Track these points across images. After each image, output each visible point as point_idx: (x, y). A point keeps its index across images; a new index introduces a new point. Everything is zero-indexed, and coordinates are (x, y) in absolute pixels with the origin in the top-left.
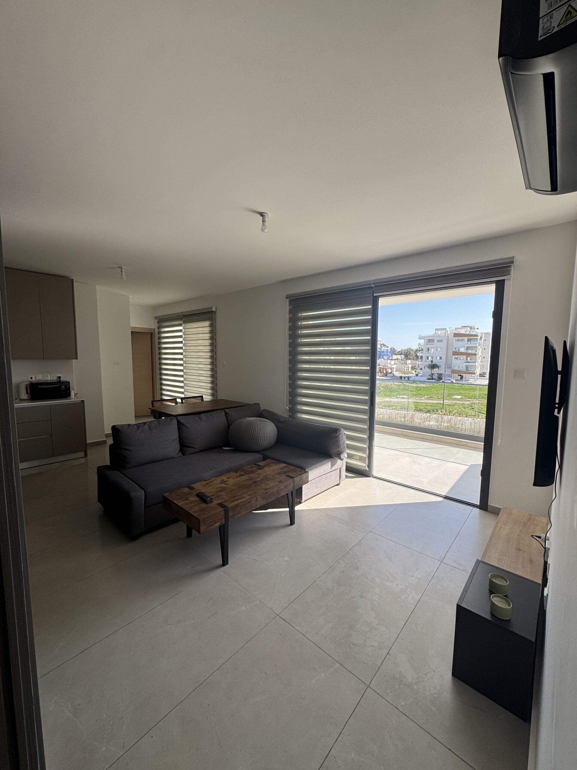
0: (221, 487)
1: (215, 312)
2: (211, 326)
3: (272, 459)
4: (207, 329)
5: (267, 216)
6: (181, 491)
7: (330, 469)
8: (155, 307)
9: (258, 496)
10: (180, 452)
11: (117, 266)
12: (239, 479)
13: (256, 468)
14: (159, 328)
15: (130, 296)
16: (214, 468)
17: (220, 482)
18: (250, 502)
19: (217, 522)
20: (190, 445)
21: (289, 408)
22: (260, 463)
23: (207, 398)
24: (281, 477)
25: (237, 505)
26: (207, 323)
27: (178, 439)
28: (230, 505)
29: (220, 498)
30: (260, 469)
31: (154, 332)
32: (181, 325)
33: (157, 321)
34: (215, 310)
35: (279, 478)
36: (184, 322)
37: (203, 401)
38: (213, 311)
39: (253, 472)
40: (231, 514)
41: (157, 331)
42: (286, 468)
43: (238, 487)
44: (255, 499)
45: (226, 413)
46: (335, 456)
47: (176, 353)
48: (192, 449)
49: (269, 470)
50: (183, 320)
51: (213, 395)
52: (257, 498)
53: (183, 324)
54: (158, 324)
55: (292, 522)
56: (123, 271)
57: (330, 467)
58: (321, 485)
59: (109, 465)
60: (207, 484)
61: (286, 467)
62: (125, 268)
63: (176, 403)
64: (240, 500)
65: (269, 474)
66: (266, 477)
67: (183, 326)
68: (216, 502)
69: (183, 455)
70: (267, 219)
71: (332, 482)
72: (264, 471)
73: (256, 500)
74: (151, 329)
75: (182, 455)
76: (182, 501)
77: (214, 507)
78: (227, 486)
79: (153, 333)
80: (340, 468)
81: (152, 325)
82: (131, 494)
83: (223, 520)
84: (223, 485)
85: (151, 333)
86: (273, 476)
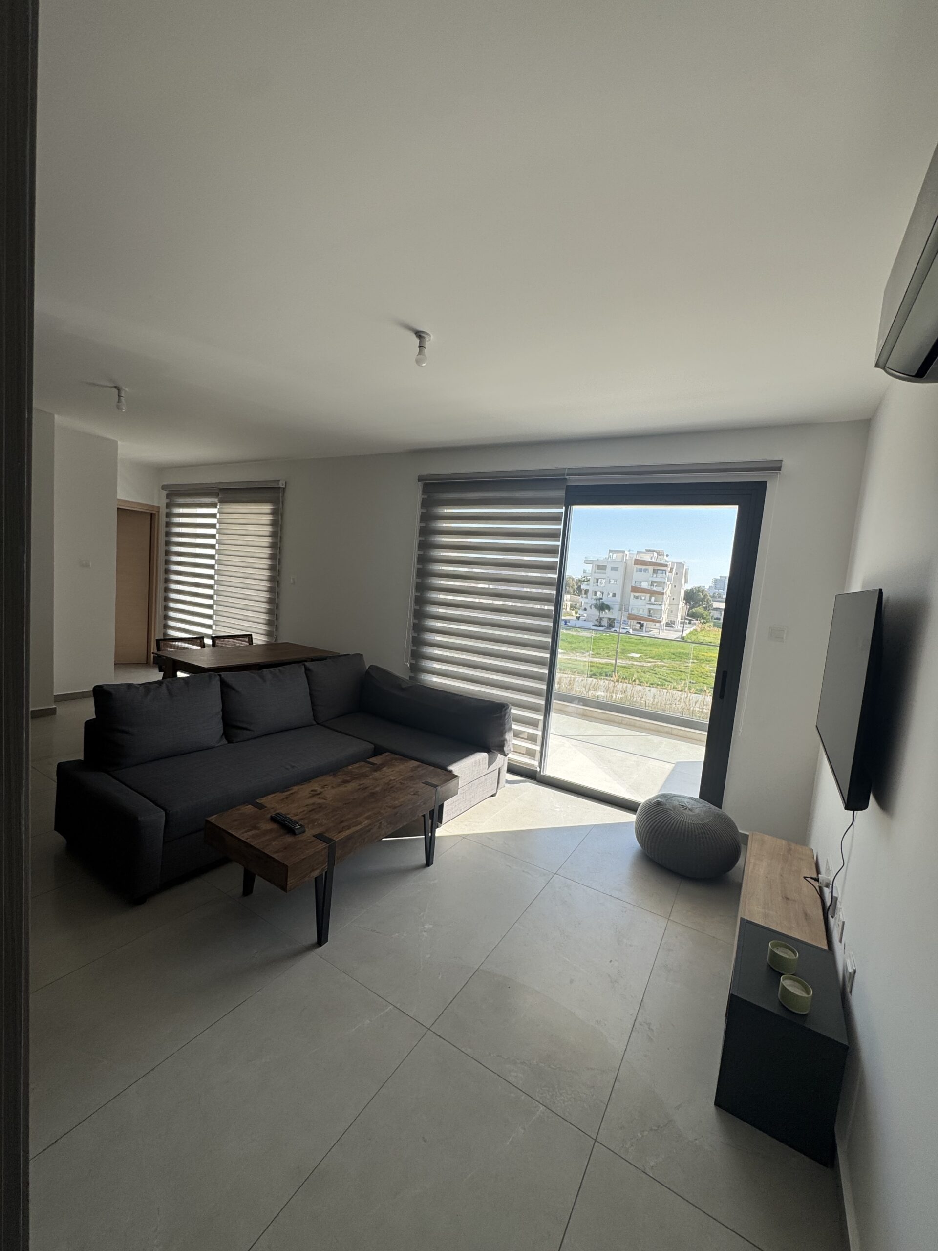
0: (313, 804)
1: (284, 489)
2: (274, 513)
3: (392, 752)
4: (267, 519)
5: (427, 339)
6: (240, 812)
7: (486, 770)
8: (160, 469)
9: (383, 820)
10: (224, 737)
11: (113, 385)
12: (342, 789)
13: (368, 769)
14: (168, 506)
15: (119, 443)
16: (293, 767)
17: (311, 795)
18: (370, 831)
19: (317, 869)
20: (244, 725)
21: (411, 664)
22: (373, 760)
23: (259, 639)
24: (415, 786)
25: (349, 838)
26: (267, 508)
27: (221, 713)
28: (337, 837)
29: (316, 824)
30: (376, 771)
31: (158, 512)
32: (214, 505)
33: (164, 493)
34: (284, 486)
35: (411, 788)
36: (222, 502)
37: (252, 644)
38: (280, 487)
39: (364, 776)
40: (338, 853)
41: (163, 511)
42: (419, 769)
43: (346, 804)
44: (378, 825)
45: (307, 670)
46: (495, 750)
47: (199, 554)
48: (245, 731)
49: (392, 772)
50: (220, 496)
51: (269, 634)
52: (381, 823)
53: (219, 504)
54: (167, 498)
55: (429, 862)
56: (123, 394)
57: (487, 767)
58: (471, 796)
59: (83, 759)
60: (287, 798)
61: (418, 767)
62: (127, 389)
63: (203, 646)
64: (353, 827)
65: (394, 780)
66: (390, 786)
67: (218, 507)
68: (310, 833)
69: (230, 742)
70: (427, 344)
71: (487, 790)
72: (384, 775)
73: (379, 827)
74: (153, 506)
75: (227, 743)
76: (246, 832)
77: (309, 841)
78: (324, 801)
79: (155, 514)
80: (499, 768)
81: (158, 500)
82: (139, 819)
83: (325, 864)
84: (315, 800)
85: (151, 514)
86: (401, 784)
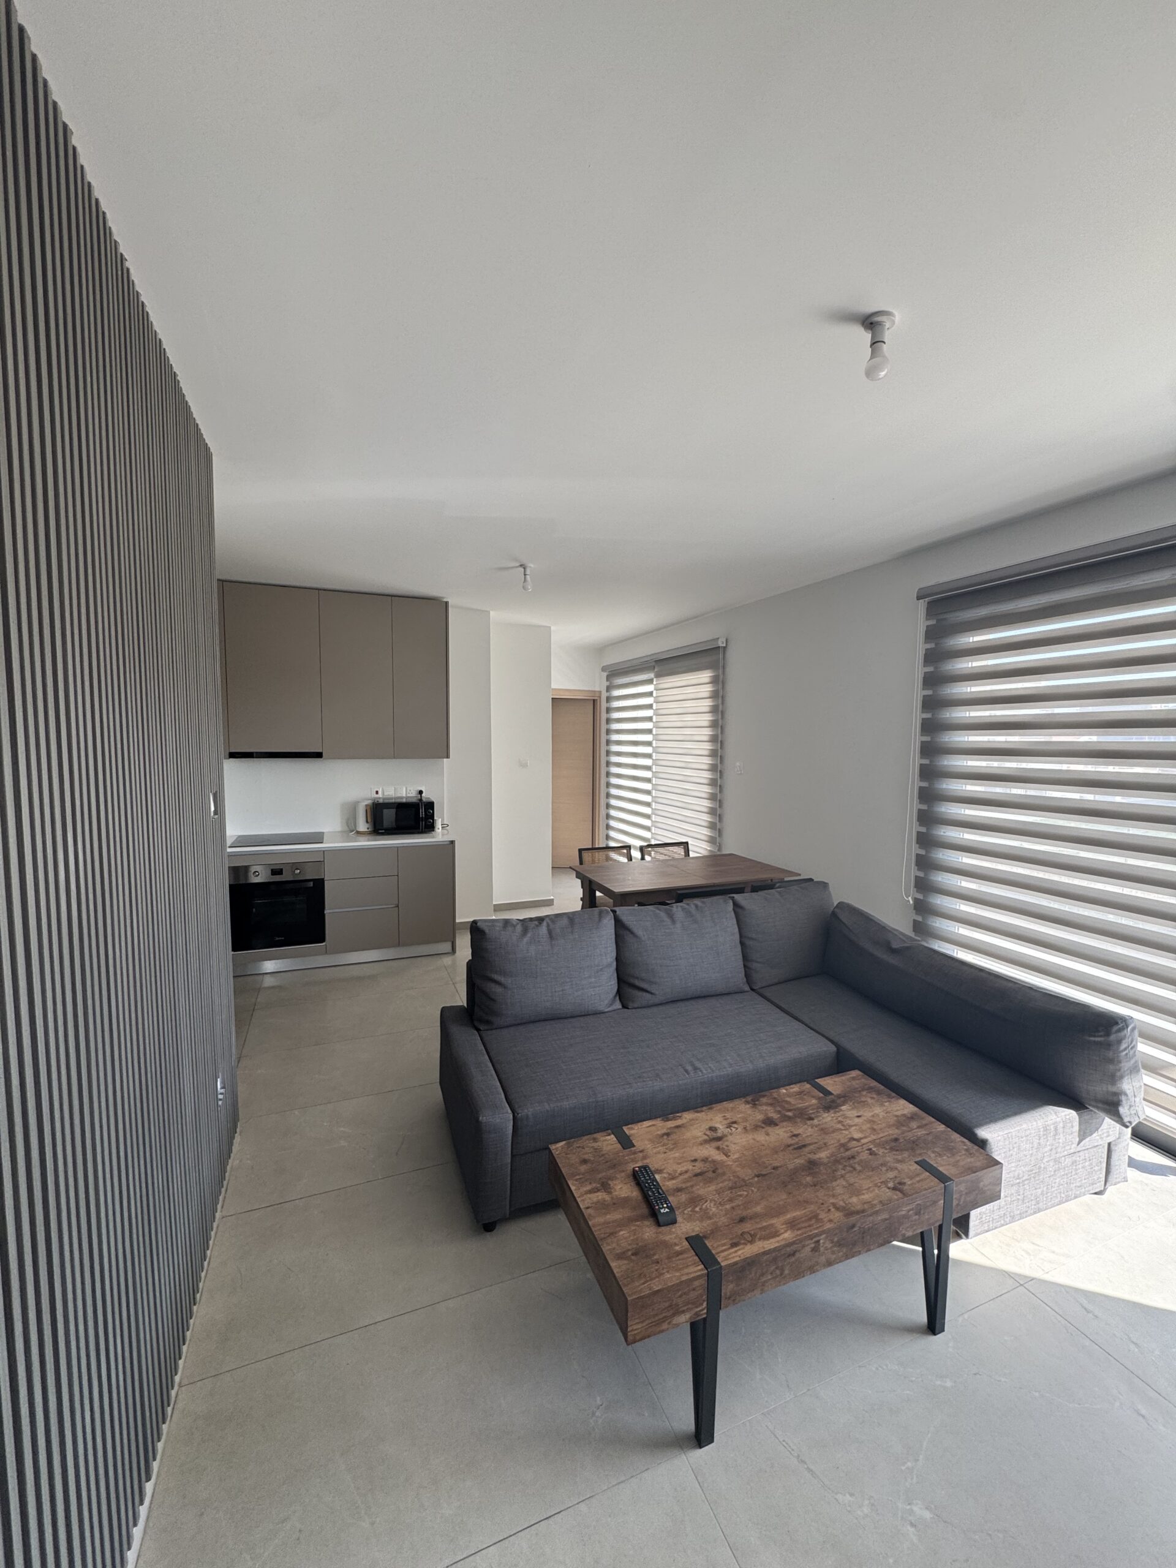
0: (705, 1160)
1: (725, 648)
2: (715, 681)
3: (869, 1071)
4: (707, 689)
6: (595, 1145)
7: (1074, 1145)
8: (600, 649)
9: (824, 1236)
10: (618, 998)
11: (518, 564)
12: (760, 1137)
13: (814, 1101)
14: (608, 689)
15: (552, 628)
16: (696, 1069)
17: (706, 1137)
18: (793, 1254)
19: (683, 1312)
20: (643, 985)
21: (916, 900)
22: (828, 1082)
23: (699, 848)
24: (899, 1166)
25: (750, 1263)
26: (705, 676)
28: (728, 1256)
29: (697, 1209)
30: (828, 1108)
31: (600, 697)
32: (650, 681)
33: (605, 674)
34: (724, 645)
35: (892, 1169)
36: (659, 676)
37: (689, 855)
38: (719, 647)
39: (804, 1116)
40: (727, 1288)
41: (604, 695)
42: (914, 1125)
43: (758, 1176)
44: (813, 1245)
45: (736, 905)
46: (1098, 1108)
47: (640, 741)
48: (644, 994)
49: (857, 1120)
50: (656, 670)
51: (712, 841)
52: (818, 1241)
53: (655, 679)
54: (607, 680)
55: (934, 1324)
56: (528, 572)
57: (1077, 1139)
58: (1039, 1191)
59: (465, 1005)
60: (668, 1134)
61: (912, 1117)
62: (532, 566)
64: (760, 1239)
65: (858, 1140)
66: (848, 1153)
67: (655, 683)
68: (685, 1227)
69: (625, 1006)
70: (887, 336)
71: (1078, 1184)
72: (840, 1122)
73: (815, 1250)
74: (595, 691)
75: (621, 1007)
76: (590, 1192)
77: (677, 1248)
78: (724, 1158)
79: (597, 700)
80: (1109, 1144)
81: (598, 684)
82: (481, 1118)
83: (702, 1304)
84: (710, 1151)
85: (594, 700)
86: (871, 1154)
